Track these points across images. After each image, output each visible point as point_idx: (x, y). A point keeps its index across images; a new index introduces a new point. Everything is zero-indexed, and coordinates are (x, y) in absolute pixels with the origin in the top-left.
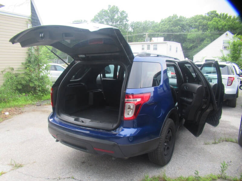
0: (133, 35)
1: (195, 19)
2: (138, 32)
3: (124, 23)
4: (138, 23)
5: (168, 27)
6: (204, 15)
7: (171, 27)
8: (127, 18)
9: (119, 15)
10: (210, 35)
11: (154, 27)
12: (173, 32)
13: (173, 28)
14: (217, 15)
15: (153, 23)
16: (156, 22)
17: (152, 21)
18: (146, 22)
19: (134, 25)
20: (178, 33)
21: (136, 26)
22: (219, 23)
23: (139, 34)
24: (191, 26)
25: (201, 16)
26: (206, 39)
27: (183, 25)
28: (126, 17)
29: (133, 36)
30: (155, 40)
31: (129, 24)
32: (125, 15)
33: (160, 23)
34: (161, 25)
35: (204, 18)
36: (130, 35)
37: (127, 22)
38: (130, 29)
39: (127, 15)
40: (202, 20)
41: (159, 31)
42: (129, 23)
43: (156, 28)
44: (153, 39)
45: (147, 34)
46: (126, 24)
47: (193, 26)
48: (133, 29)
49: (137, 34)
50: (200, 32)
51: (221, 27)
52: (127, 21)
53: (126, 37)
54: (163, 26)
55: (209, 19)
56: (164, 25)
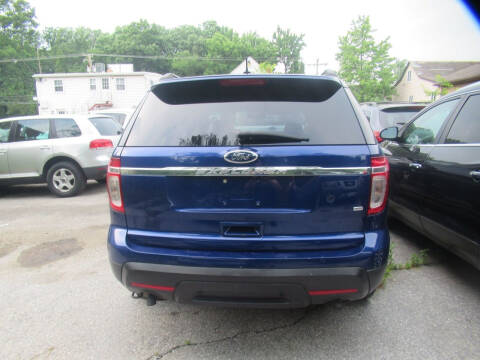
0: (52, 57)
1: (183, 33)
2: (65, 52)
3: (28, 29)
4: (62, 31)
5: (133, 43)
6: (197, 27)
7: (139, 44)
8: (34, 19)
9: (13, 9)
10: (212, 63)
11: (102, 42)
12: (144, 55)
13: (142, 46)
14: (218, 29)
15: (98, 33)
16: (104, 32)
17: (97, 29)
18: (81, 31)
19: (52, 34)
20: (156, 58)
21: (57, 38)
22: (225, 44)
23: (70, 56)
24: (175, 45)
25: (192, 27)
26: (207, 70)
27: (161, 41)
28: (31, 15)
29: (55, 60)
30: (115, 68)
31: (41, 33)
32: (28, 11)
33: (114, 36)
34: (117, 40)
35: (198, 32)
36: (44, 58)
37: (33, 28)
38: (45, 45)
39: (33, 10)
40: (196, 36)
41: (113, 52)
42: (40, 30)
43: (108, 46)
44: (110, 66)
45: (89, 56)
46: (32, 32)
47: (180, 46)
48: (52, 44)
49: (64, 56)
50: (195, 57)
51: (228, 49)
52: (35, 24)
53: (36, 61)
54: (123, 42)
55: (206, 35)
56: (124, 38)
